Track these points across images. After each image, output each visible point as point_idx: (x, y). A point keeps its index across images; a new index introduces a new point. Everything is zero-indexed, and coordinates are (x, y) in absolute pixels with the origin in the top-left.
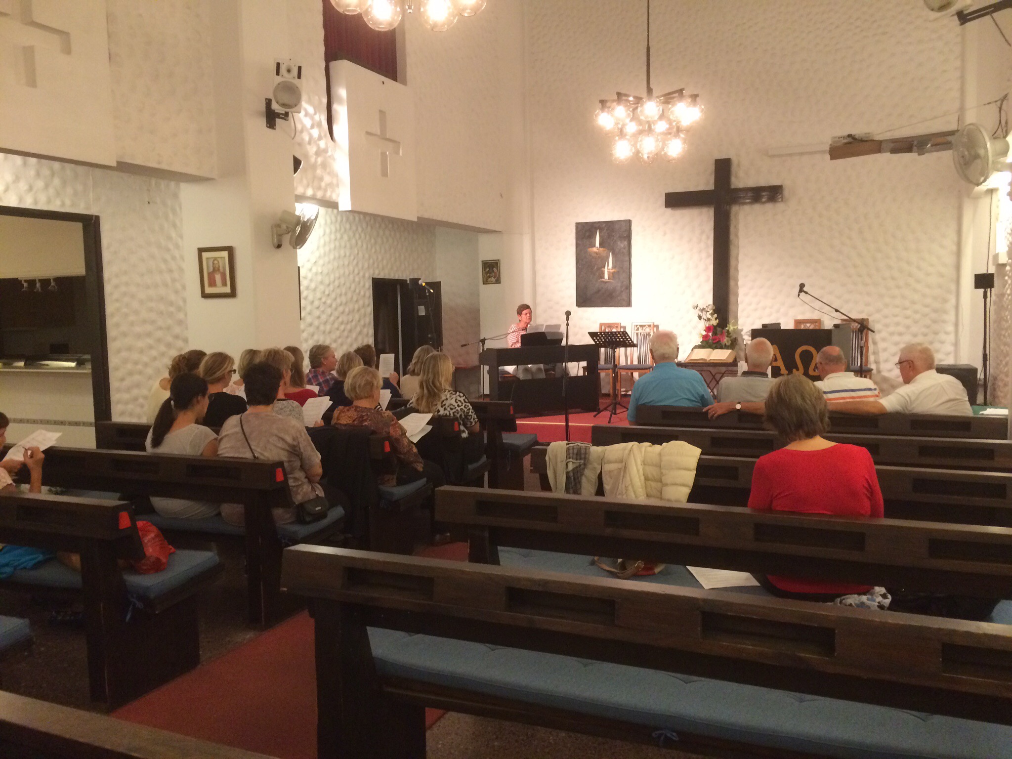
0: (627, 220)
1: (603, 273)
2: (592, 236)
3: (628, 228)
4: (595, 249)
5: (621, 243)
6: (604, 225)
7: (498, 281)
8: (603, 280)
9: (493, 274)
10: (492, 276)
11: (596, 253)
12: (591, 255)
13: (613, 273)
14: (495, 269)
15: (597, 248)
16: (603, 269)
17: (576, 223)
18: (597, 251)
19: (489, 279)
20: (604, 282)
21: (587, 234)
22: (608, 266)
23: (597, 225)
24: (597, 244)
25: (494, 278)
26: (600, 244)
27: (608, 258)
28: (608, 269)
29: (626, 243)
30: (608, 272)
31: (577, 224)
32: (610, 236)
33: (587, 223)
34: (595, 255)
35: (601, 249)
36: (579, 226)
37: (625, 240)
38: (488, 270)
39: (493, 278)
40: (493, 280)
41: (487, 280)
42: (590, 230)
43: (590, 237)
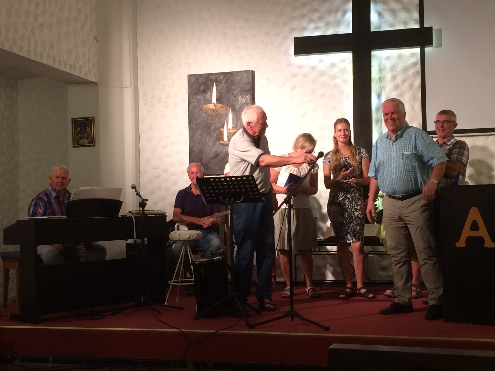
0: (249, 71)
1: (221, 134)
2: (207, 90)
3: (251, 80)
4: (211, 106)
5: (243, 97)
6: (222, 77)
7: (91, 144)
8: (223, 142)
9: (86, 135)
10: (84, 137)
11: (213, 110)
12: (206, 113)
14: (88, 129)
15: (214, 104)
16: (222, 129)
17: (188, 75)
18: (215, 107)
19: (81, 141)
20: (223, 145)
21: (202, 88)
22: (227, 126)
23: (214, 78)
24: (214, 100)
25: (87, 139)
26: (218, 100)
27: (227, 115)
28: (227, 129)
29: (248, 97)
30: (228, 132)
31: (190, 76)
32: (228, 91)
33: (201, 75)
34: (211, 112)
35: (219, 106)
36: (192, 79)
37: (247, 94)
38: (79, 129)
39: (85, 140)
40: (86, 141)
41: (78, 141)
42: (205, 83)
43: (205, 91)
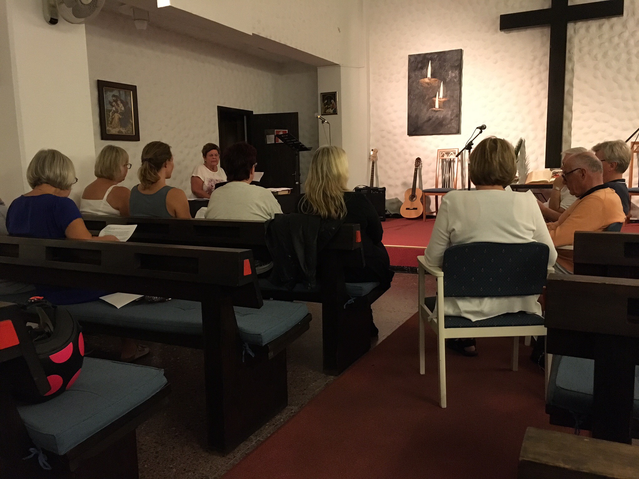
0: (458, 50)
1: (434, 103)
2: (425, 66)
3: (460, 58)
4: (426, 80)
5: (452, 72)
6: (436, 56)
7: (335, 113)
8: (434, 109)
9: (331, 105)
10: (330, 108)
11: (428, 83)
12: (422, 86)
13: (444, 102)
14: (332, 101)
15: (429, 78)
16: (434, 99)
17: (409, 55)
18: (429, 81)
19: (328, 111)
20: (435, 111)
21: (420, 65)
22: (439, 96)
23: (429, 57)
24: (429, 75)
25: (332, 109)
26: (432, 75)
27: (439, 87)
28: (439, 98)
29: (457, 72)
30: (439, 101)
31: (410, 56)
32: (441, 67)
33: (419, 55)
34: (427, 85)
35: (433, 79)
36: (412, 59)
37: (456, 70)
38: (326, 101)
39: (330, 109)
40: (331, 111)
41: (325, 111)
42: (421, 62)
43: (422, 68)
